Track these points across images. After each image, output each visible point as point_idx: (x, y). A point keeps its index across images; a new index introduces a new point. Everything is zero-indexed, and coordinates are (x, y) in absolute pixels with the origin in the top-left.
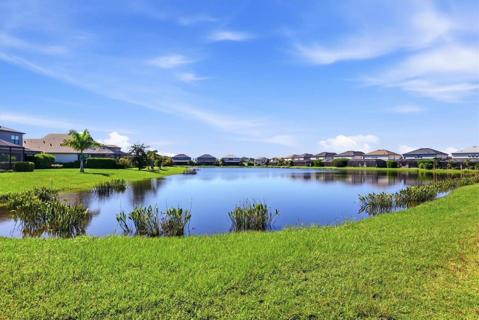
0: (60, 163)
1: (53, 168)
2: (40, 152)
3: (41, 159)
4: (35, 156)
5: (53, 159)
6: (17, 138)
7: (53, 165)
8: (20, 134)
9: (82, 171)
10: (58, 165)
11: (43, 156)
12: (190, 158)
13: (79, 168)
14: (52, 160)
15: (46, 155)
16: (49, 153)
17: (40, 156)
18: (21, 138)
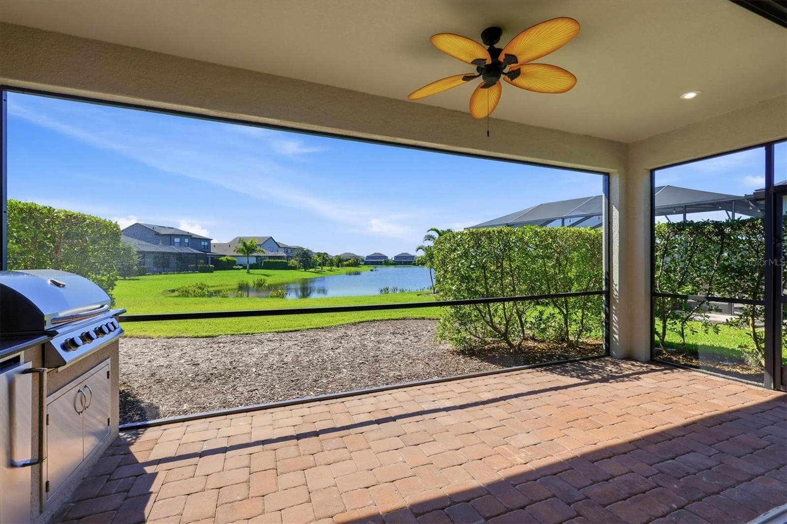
0: (240, 265)
1: (234, 269)
2: (224, 256)
3: (225, 262)
4: (220, 259)
5: (235, 261)
6: (206, 244)
7: (234, 267)
8: (209, 240)
9: (248, 272)
10: (238, 267)
11: (227, 259)
12: (386, 257)
13: (246, 269)
14: (234, 263)
15: (229, 258)
16: (231, 256)
17: (224, 259)
18: (209, 244)
